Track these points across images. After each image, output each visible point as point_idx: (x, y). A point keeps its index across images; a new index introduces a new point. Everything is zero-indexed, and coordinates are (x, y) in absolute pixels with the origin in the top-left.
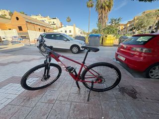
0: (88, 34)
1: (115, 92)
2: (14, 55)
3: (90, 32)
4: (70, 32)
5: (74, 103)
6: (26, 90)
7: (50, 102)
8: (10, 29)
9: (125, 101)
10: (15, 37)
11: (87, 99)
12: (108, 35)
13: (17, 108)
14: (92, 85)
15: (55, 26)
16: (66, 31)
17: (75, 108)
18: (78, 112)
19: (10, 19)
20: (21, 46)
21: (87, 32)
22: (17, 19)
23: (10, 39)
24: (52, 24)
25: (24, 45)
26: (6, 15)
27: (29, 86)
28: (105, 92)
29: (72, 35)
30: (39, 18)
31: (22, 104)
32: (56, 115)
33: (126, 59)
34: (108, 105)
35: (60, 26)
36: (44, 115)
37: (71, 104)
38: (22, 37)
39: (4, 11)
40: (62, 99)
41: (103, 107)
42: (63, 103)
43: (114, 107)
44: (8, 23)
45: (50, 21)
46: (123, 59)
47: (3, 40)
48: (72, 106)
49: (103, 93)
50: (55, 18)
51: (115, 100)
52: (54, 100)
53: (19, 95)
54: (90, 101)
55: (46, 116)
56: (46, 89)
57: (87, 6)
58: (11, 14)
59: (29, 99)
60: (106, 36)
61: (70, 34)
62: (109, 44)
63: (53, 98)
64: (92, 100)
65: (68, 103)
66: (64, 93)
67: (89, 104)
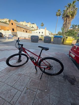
0: (54, 35)
1: (60, 77)
2: (8, 45)
3: (56, 34)
4: (42, 33)
5: (32, 79)
6: (9, 67)
7: (20, 75)
8: (8, 30)
9: (65, 84)
10: (10, 35)
11: (40, 77)
12: (68, 37)
13: (3, 74)
14: (44, 70)
15: (33, 29)
16: (40, 33)
17: (32, 81)
18: (33, 84)
19: (9, 24)
20: (13, 40)
21: (54, 34)
22: (12, 24)
23: (7, 36)
24: (32, 28)
25: (14, 40)
26: (7, 22)
27: (10, 64)
28: (53, 76)
29: (43, 35)
30: (24, 23)
31: (6, 73)
32: (20, 83)
33: (76, 56)
34: (52, 84)
35: (36, 29)
36: (14, 81)
37: (30, 79)
38: (13, 35)
39: (6, 19)
40: (26, 75)
41: (48, 85)
42: (26, 77)
43: (56, 86)
44: (8, 27)
45: (30, 25)
46: (73, 56)
47: (4, 36)
48: (30, 80)
49: (51, 76)
50: (34, 24)
51: (58, 82)
52: (22, 74)
53: (6, 68)
54: (42, 79)
55: (15, 82)
56: (19, 67)
57: (57, 15)
58: (9, 21)
59: (9, 71)
60: (67, 38)
61: (42, 34)
62: (68, 43)
63: (21, 73)
64: (43, 79)
65: (29, 78)
66: (28, 72)
67: (40, 81)
